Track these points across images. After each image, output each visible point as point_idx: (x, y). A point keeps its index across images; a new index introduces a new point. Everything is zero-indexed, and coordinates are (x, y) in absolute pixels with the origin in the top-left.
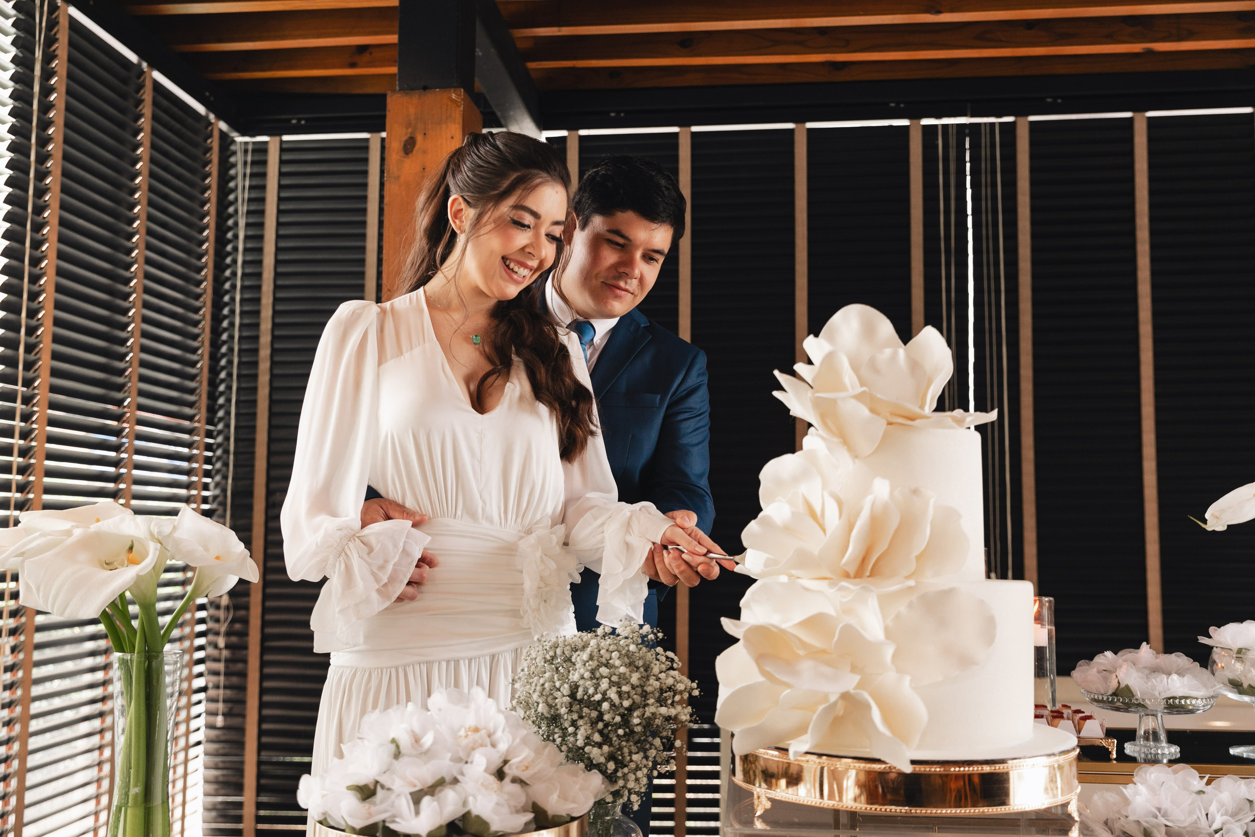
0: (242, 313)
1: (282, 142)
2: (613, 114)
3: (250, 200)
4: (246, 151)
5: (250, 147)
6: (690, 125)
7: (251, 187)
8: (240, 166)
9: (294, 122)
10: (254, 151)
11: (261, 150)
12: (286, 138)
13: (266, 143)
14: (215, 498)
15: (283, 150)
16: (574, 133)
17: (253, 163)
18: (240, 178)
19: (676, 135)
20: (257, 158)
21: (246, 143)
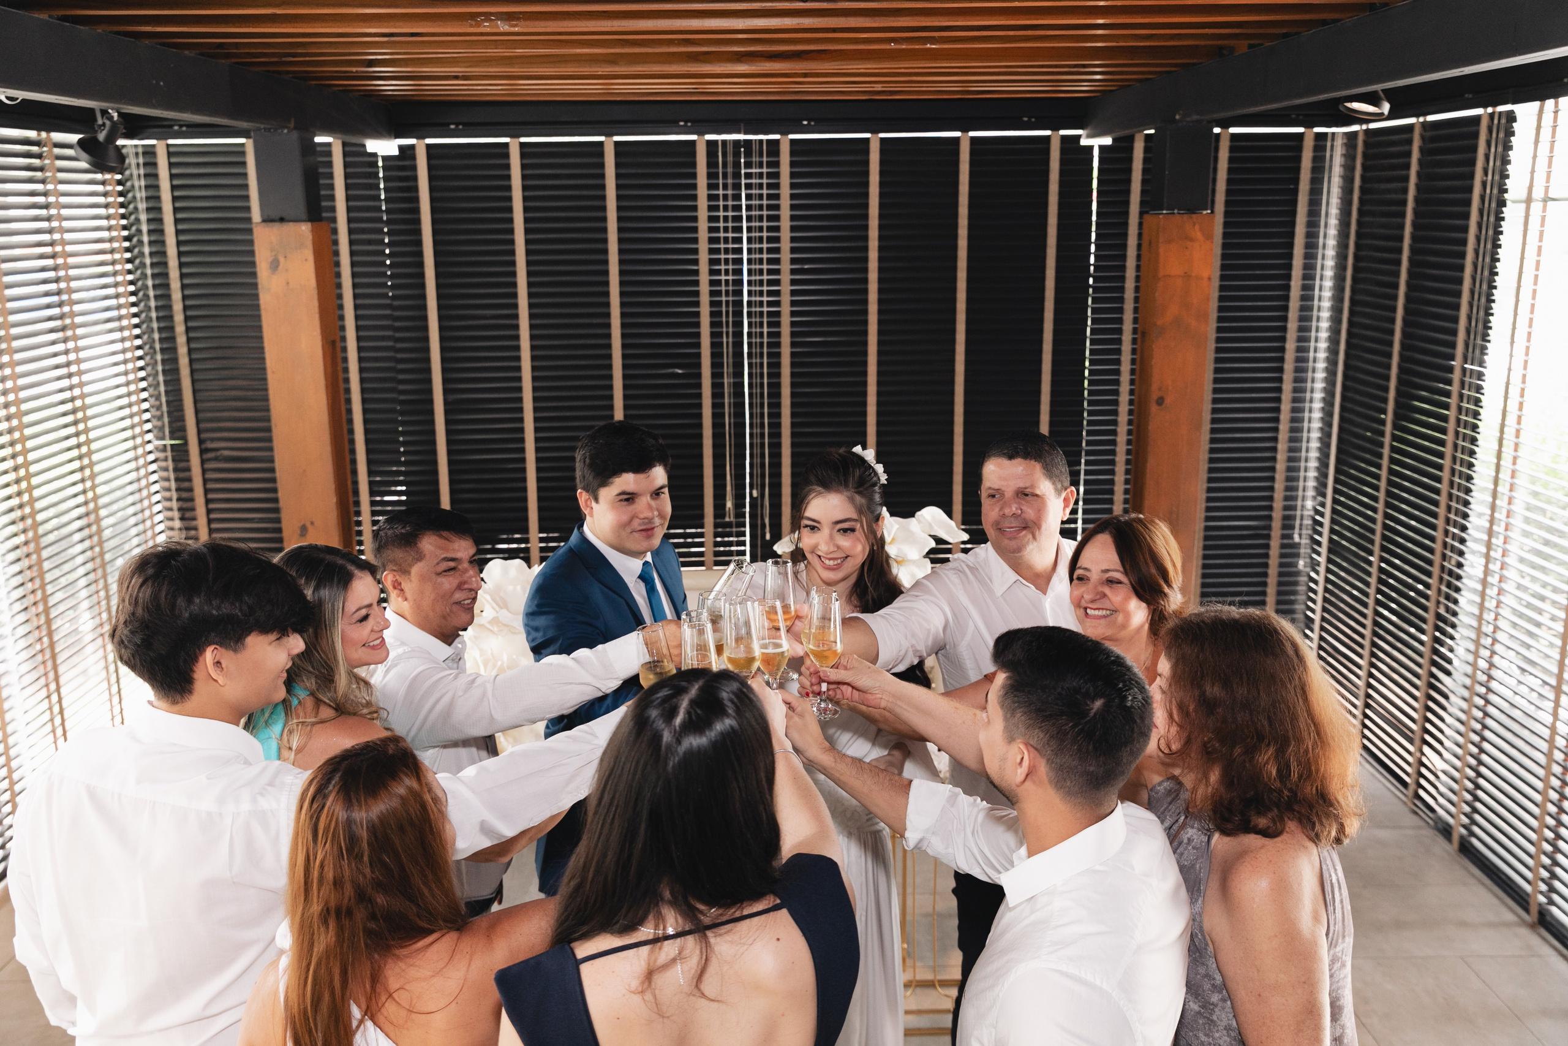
0: (156, 297)
1: (168, 146)
2: (452, 127)
3: (148, 198)
4: (137, 154)
5: (140, 150)
6: (519, 136)
7: (146, 187)
8: (133, 166)
9: (176, 128)
10: (144, 153)
11: (149, 152)
12: (171, 142)
13: (153, 146)
14: (157, 448)
15: (170, 154)
16: (421, 141)
17: (145, 164)
18: (135, 177)
19: (506, 145)
20: (148, 160)
21: (136, 146)
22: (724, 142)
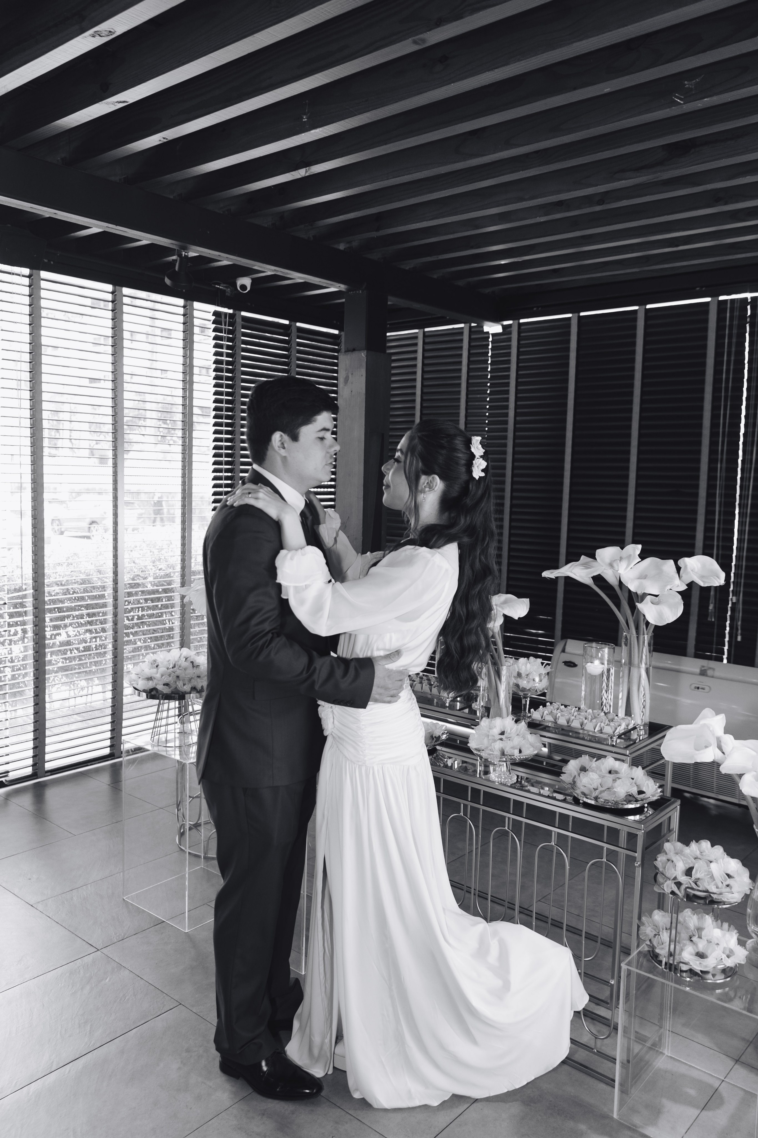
2: (535, 309)
6: (578, 312)
16: (516, 322)
19: (570, 319)
22: (732, 301)
